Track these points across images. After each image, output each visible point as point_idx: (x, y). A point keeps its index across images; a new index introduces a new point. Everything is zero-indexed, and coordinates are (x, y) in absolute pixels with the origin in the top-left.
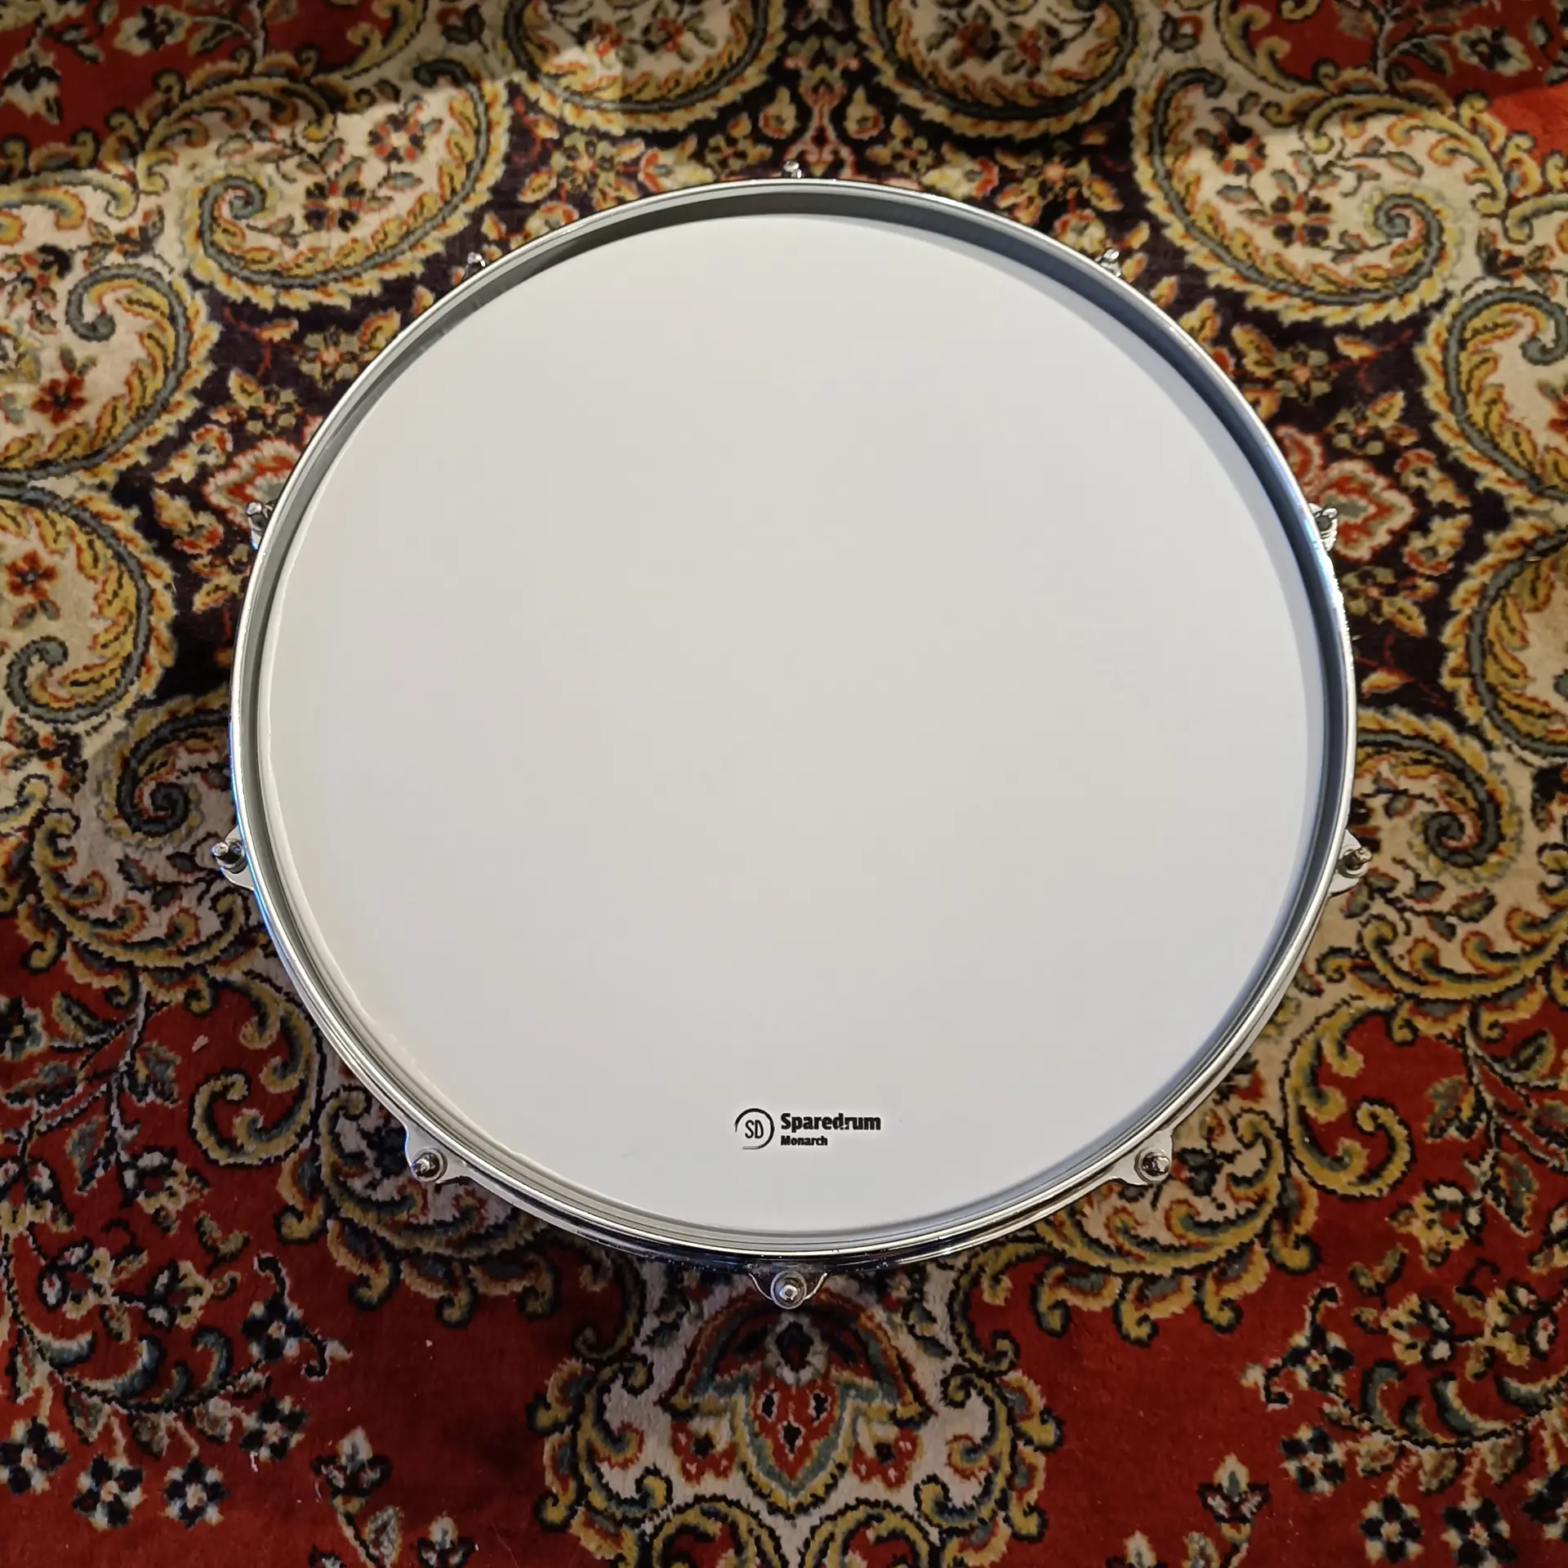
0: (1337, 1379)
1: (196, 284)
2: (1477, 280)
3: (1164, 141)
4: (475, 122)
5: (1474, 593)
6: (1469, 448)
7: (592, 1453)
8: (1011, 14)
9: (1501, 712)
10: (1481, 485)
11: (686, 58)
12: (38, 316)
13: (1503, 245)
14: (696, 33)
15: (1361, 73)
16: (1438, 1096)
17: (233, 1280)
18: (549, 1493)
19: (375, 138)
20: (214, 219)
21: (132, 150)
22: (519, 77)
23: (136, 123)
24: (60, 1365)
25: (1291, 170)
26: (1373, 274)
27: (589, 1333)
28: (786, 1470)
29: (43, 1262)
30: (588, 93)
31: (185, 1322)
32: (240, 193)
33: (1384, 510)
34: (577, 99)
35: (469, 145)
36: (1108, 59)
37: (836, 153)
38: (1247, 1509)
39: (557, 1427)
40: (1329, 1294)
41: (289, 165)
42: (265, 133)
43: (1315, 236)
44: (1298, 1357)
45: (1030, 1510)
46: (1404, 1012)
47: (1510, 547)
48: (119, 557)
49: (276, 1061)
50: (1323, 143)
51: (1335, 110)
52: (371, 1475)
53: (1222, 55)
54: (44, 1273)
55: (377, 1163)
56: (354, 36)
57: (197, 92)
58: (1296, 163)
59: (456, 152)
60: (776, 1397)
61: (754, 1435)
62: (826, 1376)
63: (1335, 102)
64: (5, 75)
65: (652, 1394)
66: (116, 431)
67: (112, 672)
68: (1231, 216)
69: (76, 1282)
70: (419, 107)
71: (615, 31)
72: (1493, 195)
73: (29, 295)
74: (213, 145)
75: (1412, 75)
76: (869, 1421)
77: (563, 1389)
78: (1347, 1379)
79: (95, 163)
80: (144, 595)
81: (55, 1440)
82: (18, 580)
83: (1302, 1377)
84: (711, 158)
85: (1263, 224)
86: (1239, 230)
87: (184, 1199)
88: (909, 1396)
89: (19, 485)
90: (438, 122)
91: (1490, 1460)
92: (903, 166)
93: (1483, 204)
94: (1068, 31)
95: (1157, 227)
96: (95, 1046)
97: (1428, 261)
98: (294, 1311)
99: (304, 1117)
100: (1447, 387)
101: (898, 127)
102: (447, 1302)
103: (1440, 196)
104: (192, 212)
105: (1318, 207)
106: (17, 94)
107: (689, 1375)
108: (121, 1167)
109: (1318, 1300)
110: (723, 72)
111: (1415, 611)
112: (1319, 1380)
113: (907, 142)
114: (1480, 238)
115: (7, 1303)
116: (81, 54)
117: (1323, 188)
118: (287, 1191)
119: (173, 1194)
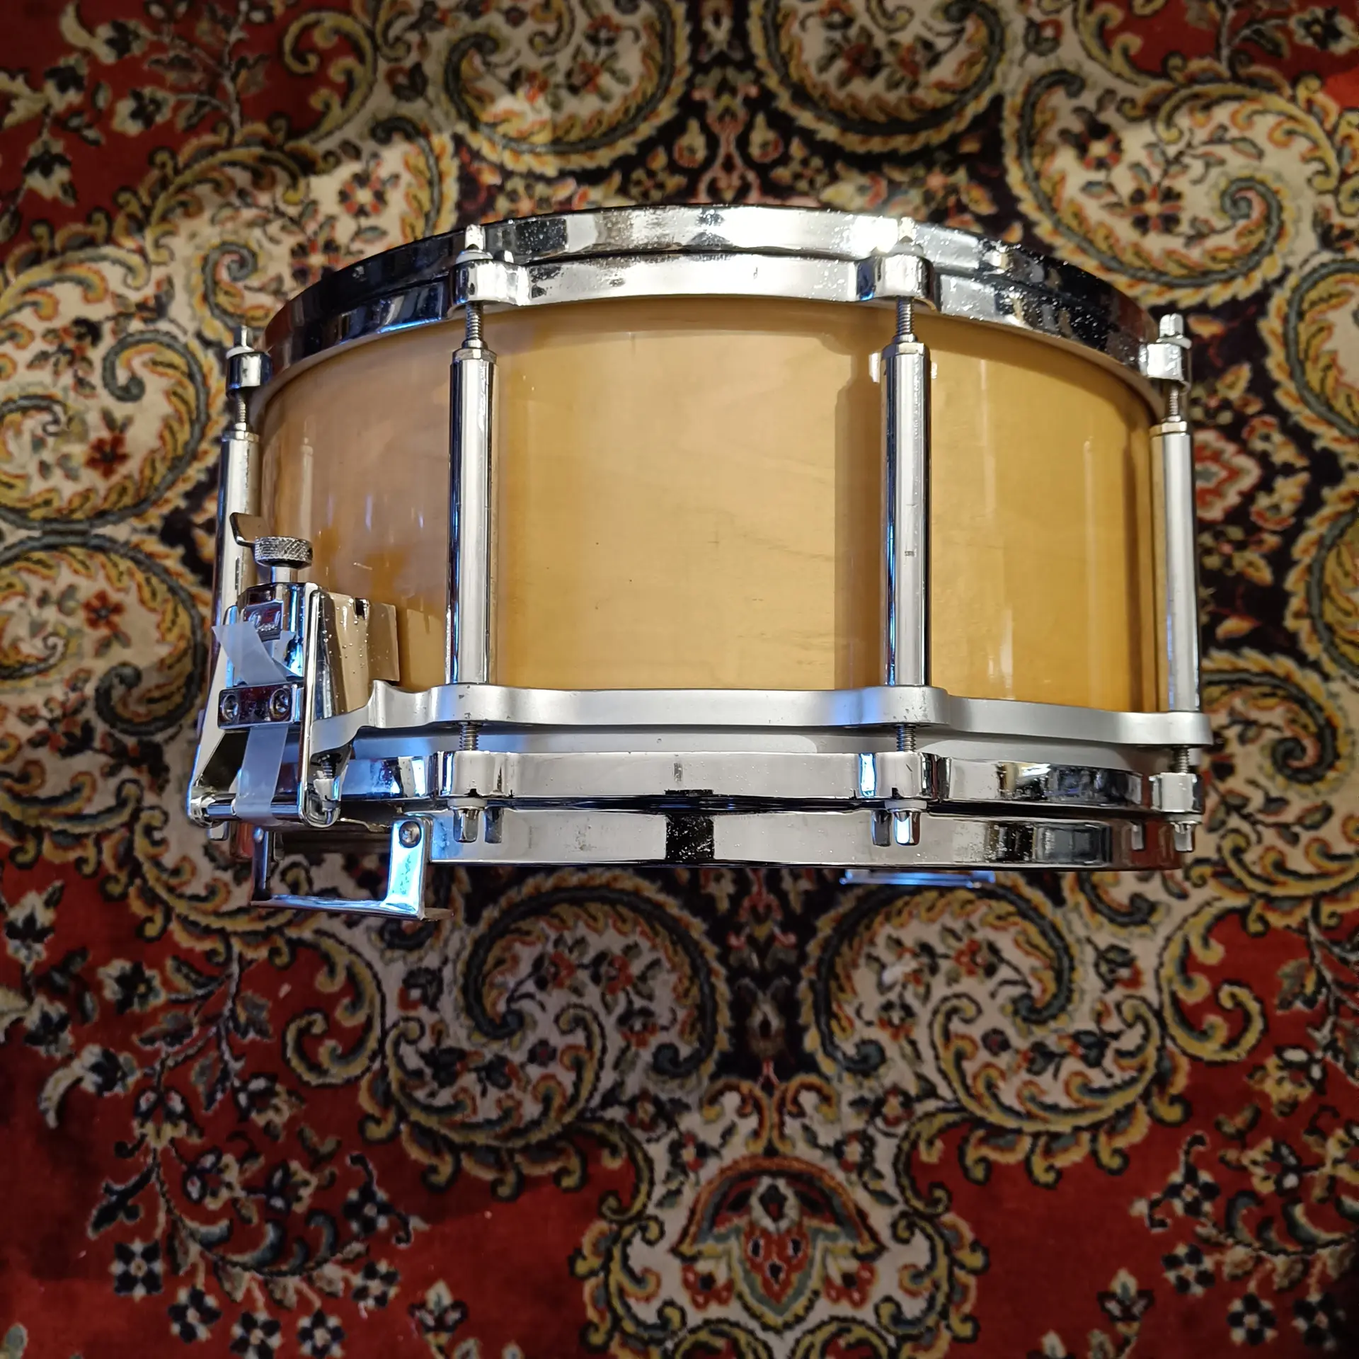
0: (1207, 1207)
1: (207, 343)
2: (1314, 254)
3: (1031, 143)
4: (428, 175)
5: (1313, 544)
6: (1307, 412)
7: (622, 1292)
8: (889, 31)
9: (1337, 647)
10: (1318, 445)
11: (606, 97)
12: (81, 383)
13: (1336, 219)
14: (613, 73)
15: (1205, 63)
16: (1287, 976)
17: (332, 1175)
18: (590, 1324)
19: (344, 196)
20: (216, 283)
21: (138, 225)
22: (462, 128)
23: (139, 199)
24: (208, 1245)
25: (1146, 162)
26: (1222, 255)
27: (612, 1202)
28: (774, 1297)
29: (184, 1167)
30: (522, 138)
31: (299, 1208)
32: (235, 257)
33: (1234, 474)
34: (513, 145)
35: (424, 196)
36: (978, 69)
37: (743, 178)
38: (1137, 1309)
39: (593, 1273)
40: (1198, 1140)
41: (274, 228)
42: (249, 200)
43: (1169, 223)
44: (1175, 1191)
45: (966, 1319)
46: (1258, 908)
47: (1344, 499)
48: (173, 590)
49: (346, 1001)
50: (1174, 133)
51: (1183, 101)
52: (453, 1316)
53: (1080, 55)
54: (186, 1177)
55: (435, 1077)
56: (316, 102)
57: (188, 166)
58: (1150, 155)
59: (415, 204)
60: (762, 1242)
61: (746, 1272)
62: (799, 1224)
63: (1184, 93)
64: (24, 164)
65: (665, 1244)
66: (157, 480)
67: (179, 689)
68: (1094, 210)
69: (211, 1182)
70: (378, 165)
71: (541, 78)
72: (1326, 172)
73: (71, 363)
74: (207, 215)
75: (1252, 61)
76: (835, 1258)
77: (595, 1245)
78: (1215, 1207)
79: (110, 240)
80: (197, 621)
81: (211, 1301)
82: (93, 616)
83: (1178, 1206)
84: (635, 191)
85: (1122, 216)
86: (1101, 224)
87: (287, 1113)
88: (866, 1236)
89: (83, 533)
90: (396, 177)
91: (1330, 1262)
92: (803, 185)
93: (1319, 182)
94: (942, 43)
95: (1028, 225)
96: (205, 997)
97: (1269, 240)
98: (382, 1195)
99: (372, 1044)
100: (1288, 358)
101: (797, 149)
102: (499, 1182)
103: (1279, 177)
104: (196, 278)
105: (1171, 196)
106: (35, 181)
107: (693, 1229)
108: (236, 1091)
109: (1191, 1144)
110: (639, 109)
111: (1262, 563)
112: (1193, 1209)
113: (805, 162)
114: (1316, 215)
115: (162, 1201)
116: (85, 139)
117: (1175, 177)
118: (365, 1102)
119: (277, 1110)
